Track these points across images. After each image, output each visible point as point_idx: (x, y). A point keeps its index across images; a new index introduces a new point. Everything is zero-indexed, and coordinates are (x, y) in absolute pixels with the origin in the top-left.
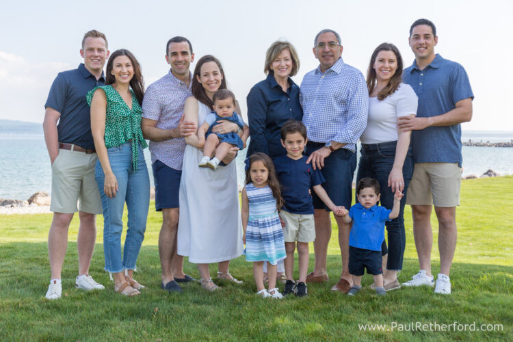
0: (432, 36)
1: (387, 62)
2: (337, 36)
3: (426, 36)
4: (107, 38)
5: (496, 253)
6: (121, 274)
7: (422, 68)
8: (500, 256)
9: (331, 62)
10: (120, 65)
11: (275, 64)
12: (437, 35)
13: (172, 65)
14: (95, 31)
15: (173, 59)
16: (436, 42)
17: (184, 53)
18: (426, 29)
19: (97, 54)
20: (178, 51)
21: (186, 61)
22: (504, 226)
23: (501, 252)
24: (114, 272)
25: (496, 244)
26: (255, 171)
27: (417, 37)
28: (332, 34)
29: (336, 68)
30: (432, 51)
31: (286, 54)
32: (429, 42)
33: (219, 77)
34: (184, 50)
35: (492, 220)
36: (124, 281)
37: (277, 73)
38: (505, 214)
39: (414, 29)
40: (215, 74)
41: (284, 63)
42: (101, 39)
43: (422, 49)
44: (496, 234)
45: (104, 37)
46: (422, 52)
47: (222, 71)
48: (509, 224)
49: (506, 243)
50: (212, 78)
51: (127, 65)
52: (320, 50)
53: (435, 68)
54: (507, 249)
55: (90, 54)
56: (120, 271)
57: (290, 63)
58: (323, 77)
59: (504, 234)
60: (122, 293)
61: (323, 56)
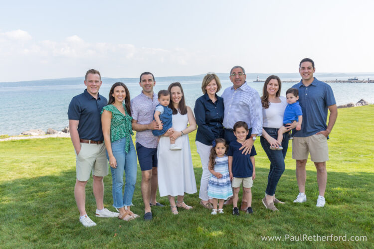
0: (312, 68)
1: (273, 85)
2: (242, 69)
3: (309, 68)
4: (100, 74)
5: (353, 159)
6: (123, 209)
7: (307, 85)
8: (356, 161)
9: (240, 84)
10: (118, 91)
11: (208, 87)
12: (315, 67)
13: (143, 88)
14: (93, 70)
15: (144, 83)
16: (314, 71)
17: (150, 80)
18: (308, 64)
19: (95, 84)
20: (147, 79)
21: (151, 85)
22: (362, 140)
23: (357, 159)
24: (119, 208)
25: (355, 153)
26: (218, 148)
27: (304, 68)
28: (240, 68)
29: (243, 88)
30: (312, 76)
31: (213, 81)
32: (311, 71)
33: (181, 95)
34: (150, 78)
35: (355, 137)
36: (125, 212)
37: (209, 92)
38: (364, 132)
39: (302, 64)
40: (178, 93)
41: (212, 86)
42: (97, 75)
43: (306, 75)
44: (357, 145)
45: (98, 73)
46: (307, 77)
47: (182, 91)
48: (365, 139)
49: (361, 151)
50: (177, 95)
51: (122, 92)
52: (234, 78)
53: (315, 86)
54: (362, 156)
55: (91, 84)
56: (122, 207)
57: (216, 86)
58: (235, 92)
59: (361, 146)
60: (124, 219)
61: (235, 81)
